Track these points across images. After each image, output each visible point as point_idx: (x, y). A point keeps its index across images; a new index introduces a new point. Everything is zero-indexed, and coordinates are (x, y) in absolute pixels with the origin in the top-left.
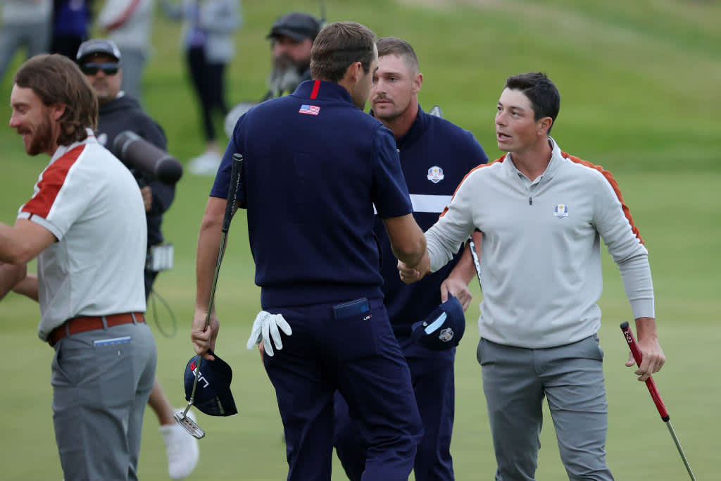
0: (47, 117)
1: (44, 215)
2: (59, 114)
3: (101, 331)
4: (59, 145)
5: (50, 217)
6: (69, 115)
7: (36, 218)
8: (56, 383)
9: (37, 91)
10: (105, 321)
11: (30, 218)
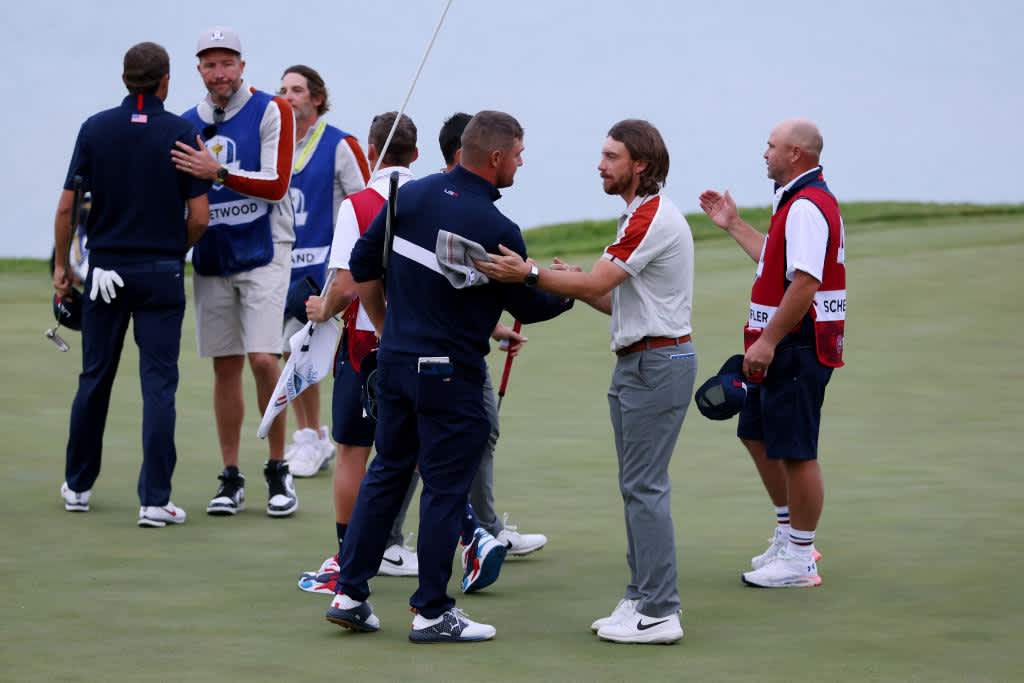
0: (631, 169)
1: (624, 259)
2: (641, 169)
3: (674, 347)
4: (636, 194)
5: (628, 261)
6: (648, 172)
7: (617, 260)
8: (612, 393)
9: (628, 146)
10: (678, 341)
11: (612, 260)
